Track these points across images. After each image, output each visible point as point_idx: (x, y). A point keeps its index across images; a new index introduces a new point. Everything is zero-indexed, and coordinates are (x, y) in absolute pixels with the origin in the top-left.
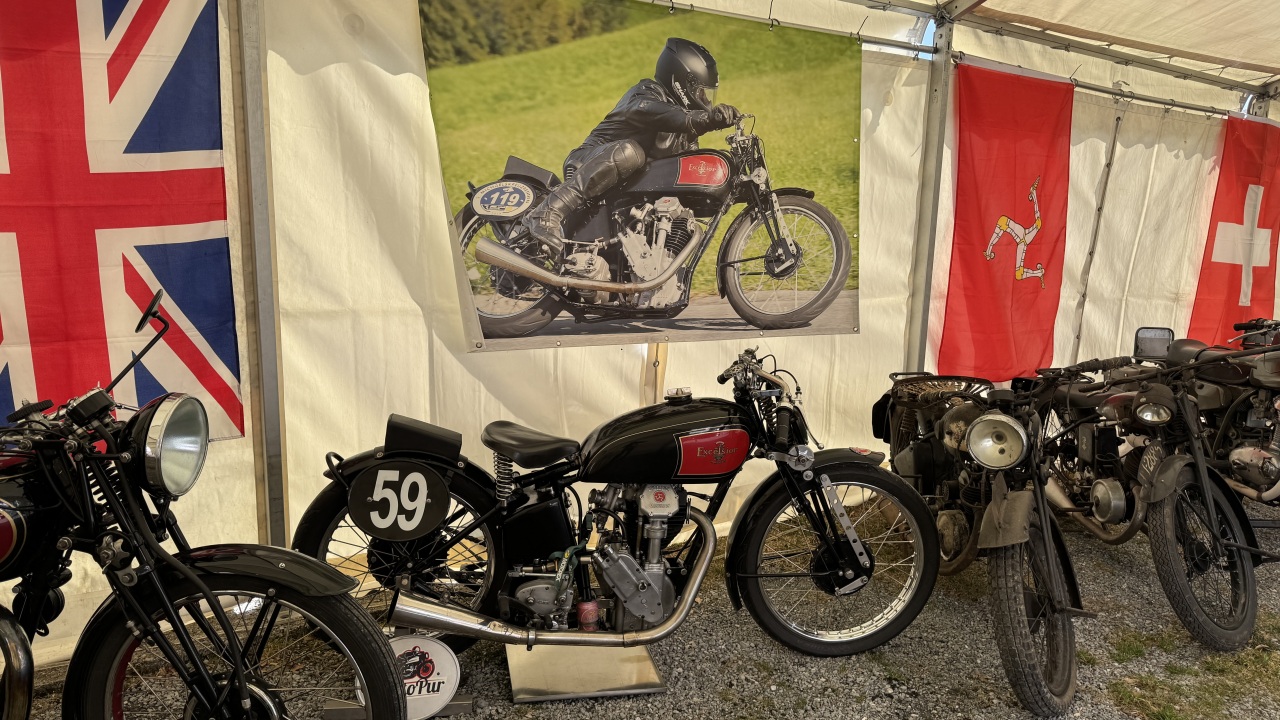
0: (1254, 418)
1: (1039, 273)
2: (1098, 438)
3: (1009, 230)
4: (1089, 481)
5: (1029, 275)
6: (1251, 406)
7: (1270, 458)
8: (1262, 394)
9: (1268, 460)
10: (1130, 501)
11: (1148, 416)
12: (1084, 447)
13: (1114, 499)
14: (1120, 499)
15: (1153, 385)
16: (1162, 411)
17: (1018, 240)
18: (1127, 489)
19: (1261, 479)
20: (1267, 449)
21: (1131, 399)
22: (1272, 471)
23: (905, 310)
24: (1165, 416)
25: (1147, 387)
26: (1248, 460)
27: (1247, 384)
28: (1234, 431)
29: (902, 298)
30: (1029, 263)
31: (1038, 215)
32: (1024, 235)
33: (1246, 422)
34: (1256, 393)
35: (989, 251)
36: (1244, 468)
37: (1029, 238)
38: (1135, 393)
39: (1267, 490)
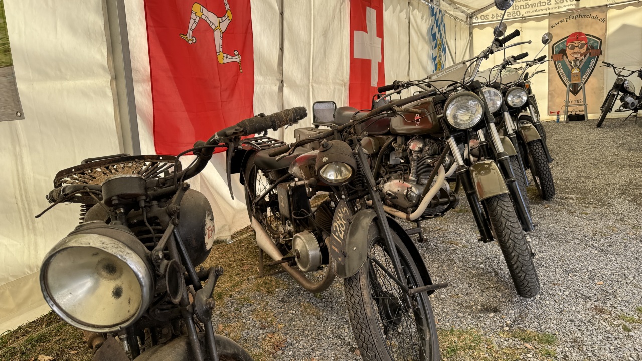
0: (394, 158)
1: (237, 59)
2: (293, 195)
3: (203, 17)
4: (290, 234)
5: (230, 60)
6: (393, 149)
7: (411, 188)
8: (399, 140)
9: (409, 189)
10: (324, 250)
11: (331, 176)
12: (283, 205)
13: (311, 250)
14: (316, 249)
15: (332, 142)
16: (343, 169)
17: (213, 27)
18: (320, 240)
19: (406, 204)
20: (406, 180)
21: (314, 158)
22: (413, 196)
23: (110, 93)
24: (347, 174)
25: (327, 145)
26: (395, 190)
27: (388, 134)
28: (384, 169)
29: (104, 81)
30: (227, 50)
31: (227, 7)
32: (219, 24)
33: (389, 161)
34: (395, 140)
35: (189, 35)
36: (395, 197)
37: (224, 26)
38: (317, 152)
39: (413, 211)
